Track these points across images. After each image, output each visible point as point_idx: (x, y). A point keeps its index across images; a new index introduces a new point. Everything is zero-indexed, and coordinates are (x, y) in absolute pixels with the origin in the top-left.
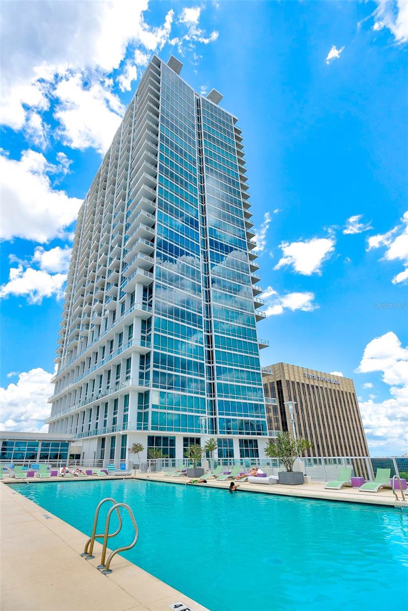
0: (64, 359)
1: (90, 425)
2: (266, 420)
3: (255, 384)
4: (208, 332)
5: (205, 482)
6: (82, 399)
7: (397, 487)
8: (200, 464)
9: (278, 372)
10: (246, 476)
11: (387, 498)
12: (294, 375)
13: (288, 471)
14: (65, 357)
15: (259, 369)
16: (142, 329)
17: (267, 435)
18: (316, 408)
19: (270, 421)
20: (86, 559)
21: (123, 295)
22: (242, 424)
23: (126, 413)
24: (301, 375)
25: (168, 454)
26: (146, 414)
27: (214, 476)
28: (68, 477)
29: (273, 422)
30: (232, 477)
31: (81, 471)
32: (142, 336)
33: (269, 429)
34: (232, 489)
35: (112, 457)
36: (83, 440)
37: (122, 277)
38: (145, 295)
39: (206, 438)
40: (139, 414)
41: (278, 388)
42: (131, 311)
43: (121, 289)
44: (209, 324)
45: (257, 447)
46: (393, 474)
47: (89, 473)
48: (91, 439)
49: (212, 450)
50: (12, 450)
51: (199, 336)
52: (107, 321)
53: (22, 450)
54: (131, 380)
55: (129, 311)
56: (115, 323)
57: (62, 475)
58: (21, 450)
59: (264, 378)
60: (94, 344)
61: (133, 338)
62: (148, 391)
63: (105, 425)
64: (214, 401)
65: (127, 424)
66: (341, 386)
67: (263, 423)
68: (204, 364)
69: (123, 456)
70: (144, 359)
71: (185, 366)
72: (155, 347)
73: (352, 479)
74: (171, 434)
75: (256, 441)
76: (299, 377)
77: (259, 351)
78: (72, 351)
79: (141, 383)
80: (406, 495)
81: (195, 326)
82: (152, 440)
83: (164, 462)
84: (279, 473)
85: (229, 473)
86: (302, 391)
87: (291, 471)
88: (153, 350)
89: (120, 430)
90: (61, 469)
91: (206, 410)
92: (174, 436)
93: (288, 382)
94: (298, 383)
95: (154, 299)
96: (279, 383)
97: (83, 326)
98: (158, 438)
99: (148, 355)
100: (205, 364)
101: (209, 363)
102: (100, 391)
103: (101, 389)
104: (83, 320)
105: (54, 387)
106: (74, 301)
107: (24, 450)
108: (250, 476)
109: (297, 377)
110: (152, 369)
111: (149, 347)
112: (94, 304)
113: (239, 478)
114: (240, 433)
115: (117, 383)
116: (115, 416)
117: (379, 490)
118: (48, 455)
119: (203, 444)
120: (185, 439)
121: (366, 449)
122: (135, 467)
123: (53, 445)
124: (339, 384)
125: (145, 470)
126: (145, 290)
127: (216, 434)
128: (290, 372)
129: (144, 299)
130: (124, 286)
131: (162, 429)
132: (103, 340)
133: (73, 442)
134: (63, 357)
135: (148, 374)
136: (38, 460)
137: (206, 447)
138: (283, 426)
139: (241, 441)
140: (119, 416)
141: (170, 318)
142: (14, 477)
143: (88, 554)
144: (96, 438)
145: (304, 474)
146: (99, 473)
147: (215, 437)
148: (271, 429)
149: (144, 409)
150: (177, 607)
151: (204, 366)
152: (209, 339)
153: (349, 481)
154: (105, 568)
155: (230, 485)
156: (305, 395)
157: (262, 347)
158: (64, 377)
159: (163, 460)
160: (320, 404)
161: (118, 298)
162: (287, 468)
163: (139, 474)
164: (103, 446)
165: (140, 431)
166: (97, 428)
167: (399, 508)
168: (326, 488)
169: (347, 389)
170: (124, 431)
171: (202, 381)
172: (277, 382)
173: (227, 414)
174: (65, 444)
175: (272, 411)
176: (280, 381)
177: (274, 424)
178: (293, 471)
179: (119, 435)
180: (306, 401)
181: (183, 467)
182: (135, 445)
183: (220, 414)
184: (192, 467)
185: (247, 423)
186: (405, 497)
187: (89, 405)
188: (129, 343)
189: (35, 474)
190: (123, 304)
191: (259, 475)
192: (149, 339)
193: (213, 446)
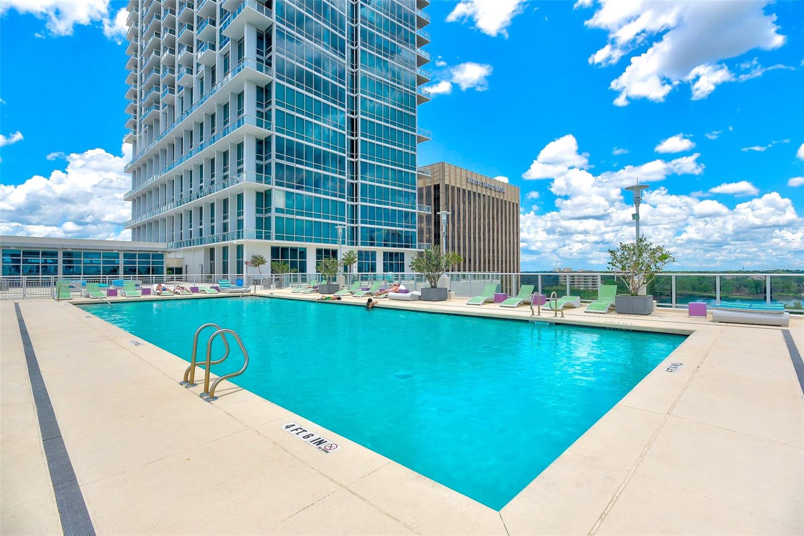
0: (140, 137)
1: (191, 231)
2: (416, 230)
3: (408, 188)
4: (352, 114)
5: (339, 299)
6: (176, 198)
7: (535, 303)
8: (335, 280)
9: (438, 173)
10: (387, 292)
11: (524, 312)
12: (456, 179)
13: (432, 287)
14: (141, 134)
15: (415, 169)
16: (257, 100)
17: (415, 248)
18: (475, 219)
19: (421, 231)
20: (186, 387)
21: (226, 43)
22: (388, 233)
23: (240, 218)
24: (464, 179)
25: (297, 268)
26: (268, 219)
27: (351, 292)
28: (166, 295)
29: (425, 233)
30: (370, 293)
31: (183, 288)
32: (258, 112)
33: (418, 242)
34: (370, 306)
35: (225, 270)
36: (184, 250)
37: (221, 10)
38: (259, 45)
39: (344, 250)
40: (259, 220)
41: (434, 194)
42: (239, 70)
43: (221, 31)
44: (353, 101)
45: (403, 261)
46: (536, 290)
47: (195, 290)
48: (195, 249)
49: (350, 264)
50: (80, 262)
51: (339, 117)
52: (202, 83)
53: (96, 262)
54: (245, 174)
55: (236, 70)
56: (215, 88)
57: (158, 293)
58: (94, 262)
59: (419, 180)
60: (186, 118)
61: (245, 114)
62: (270, 190)
63: (213, 233)
64: (356, 206)
65: (242, 231)
66: (505, 194)
67: (413, 235)
68: (344, 157)
69: (240, 270)
70: (262, 145)
71: (319, 158)
72: (277, 130)
73: (495, 295)
74: (301, 245)
75: (402, 254)
76: (461, 181)
77: (417, 144)
78: (151, 127)
79: (259, 179)
80: (543, 310)
81: (335, 103)
82: (276, 252)
83: (292, 277)
84: (422, 289)
85: (368, 289)
86: (461, 198)
87: (435, 287)
88: (274, 133)
89: (233, 239)
90: (156, 286)
91: (346, 217)
92: (305, 247)
93: (447, 186)
94: (459, 189)
95: (274, 54)
96: (437, 187)
97: (165, 87)
98: (284, 250)
99: (268, 140)
100: (347, 159)
101: (352, 157)
102: (201, 187)
103: (203, 184)
104: (163, 77)
105: (131, 178)
106: (145, 43)
107: (99, 262)
108: (391, 291)
109: (458, 182)
110: (274, 160)
111: (270, 129)
112: (179, 52)
113: (378, 294)
114: (385, 245)
115: (225, 177)
116: (225, 221)
117: (520, 305)
118: (136, 269)
119: (340, 256)
120: (319, 251)
121: (517, 264)
122: (256, 282)
123: (141, 256)
124: (504, 193)
125: (267, 287)
126: (260, 37)
127: (356, 245)
128: (452, 175)
129: (258, 52)
130: (225, 26)
131: (288, 239)
132: (198, 113)
133: (169, 252)
134: (138, 135)
135: (268, 167)
136: (121, 275)
137: (343, 260)
138: (435, 238)
139: (385, 254)
140: (231, 221)
141: (298, 87)
142: (88, 297)
143: (189, 381)
144: (200, 249)
145: (448, 290)
146: (207, 289)
147: (355, 249)
148: (421, 241)
149: (265, 213)
150: (289, 427)
151: (344, 160)
152: (353, 123)
153: (492, 296)
154: (209, 395)
155: (367, 301)
156: (464, 203)
157: (421, 140)
158: (145, 165)
159: (290, 275)
160: (479, 214)
161: (217, 46)
162: (431, 284)
163: (260, 291)
164: (212, 258)
165: (261, 240)
166: (201, 235)
167: (533, 322)
168: (468, 304)
169: (511, 199)
170: (238, 240)
171: (342, 181)
172: (435, 186)
173: (371, 223)
174: (159, 256)
175: (425, 221)
176: (438, 185)
177: (425, 236)
178: (438, 287)
179: (232, 245)
180: (464, 211)
181: (314, 283)
182: (254, 257)
183: (362, 222)
184: (324, 282)
185: (394, 233)
186: (541, 311)
187: (187, 205)
188: (239, 121)
189: (119, 292)
190: (226, 58)
191: (401, 291)
192: (268, 117)
193: (353, 259)
